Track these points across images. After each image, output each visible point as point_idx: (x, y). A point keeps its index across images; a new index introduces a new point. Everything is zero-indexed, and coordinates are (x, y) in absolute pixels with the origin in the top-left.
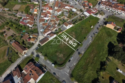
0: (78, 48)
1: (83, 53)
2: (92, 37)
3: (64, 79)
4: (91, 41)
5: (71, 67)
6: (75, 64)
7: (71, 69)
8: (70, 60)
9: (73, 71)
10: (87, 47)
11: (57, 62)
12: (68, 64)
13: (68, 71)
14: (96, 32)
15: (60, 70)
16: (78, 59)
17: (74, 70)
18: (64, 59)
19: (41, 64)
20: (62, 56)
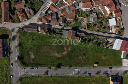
0: (52, 67)
1: (50, 75)
2: (79, 72)
3: (14, 75)
4: (71, 74)
5: (28, 73)
6: (33, 75)
7: (26, 75)
8: (33, 68)
9: (25, 77)
10: (60, 75)
11: (24, 58)
12: (28, 69)
13: (23, 73)
14: (90, 74)
15: (18, 66)
16: (40, 74)
17: (27, 77)
18: (32, 61)
19: (10, 47)
20: (33, 58)
